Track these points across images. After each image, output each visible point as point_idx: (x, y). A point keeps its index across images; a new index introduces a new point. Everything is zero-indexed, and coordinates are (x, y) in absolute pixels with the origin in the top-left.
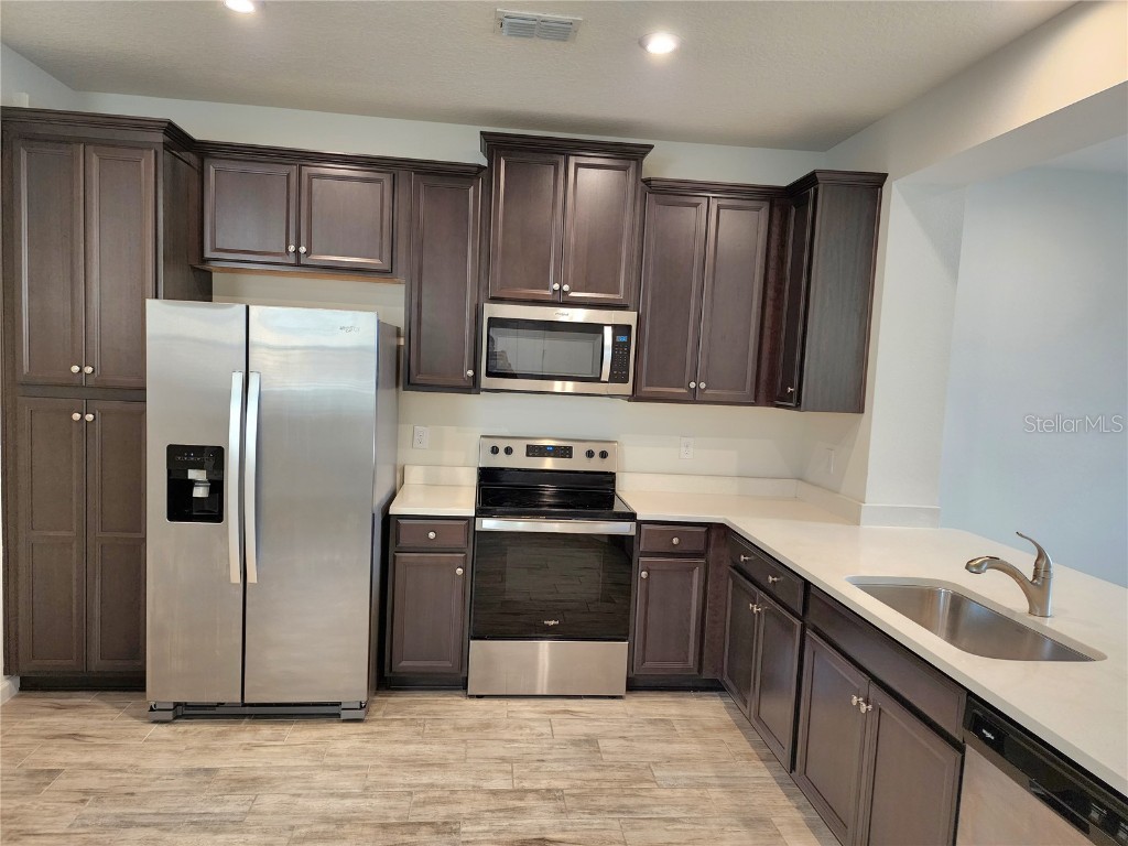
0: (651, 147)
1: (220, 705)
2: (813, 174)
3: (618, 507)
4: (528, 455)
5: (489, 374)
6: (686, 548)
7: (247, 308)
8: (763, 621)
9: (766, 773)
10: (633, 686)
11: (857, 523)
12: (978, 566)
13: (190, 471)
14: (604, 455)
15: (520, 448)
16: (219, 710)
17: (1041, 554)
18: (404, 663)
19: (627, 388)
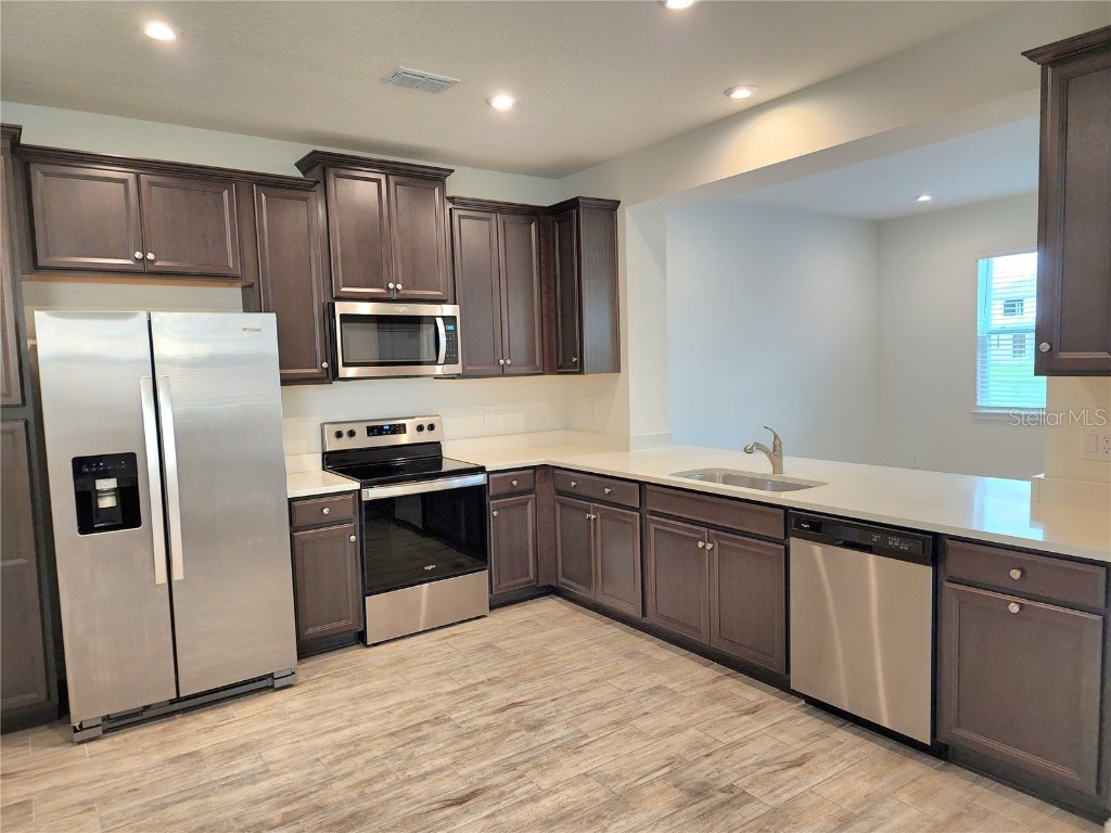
0: (452, 171)
1: (146, 708)
2: (577, 199)
3: (446, 467)
4: (369, 435)
5: (345, 365)
6: (522, 487)
7: (149, 315)
8: (599, 526)
9: (617, 630)
10: (495, 605)
11: (628, 450)
12: (751, 448)
13: (98, 482)
14: (431, 427)
15: (361, 430)
16: (147, 714)
17: (776, 437)
18: (310, 631)
19: (457, 369)
